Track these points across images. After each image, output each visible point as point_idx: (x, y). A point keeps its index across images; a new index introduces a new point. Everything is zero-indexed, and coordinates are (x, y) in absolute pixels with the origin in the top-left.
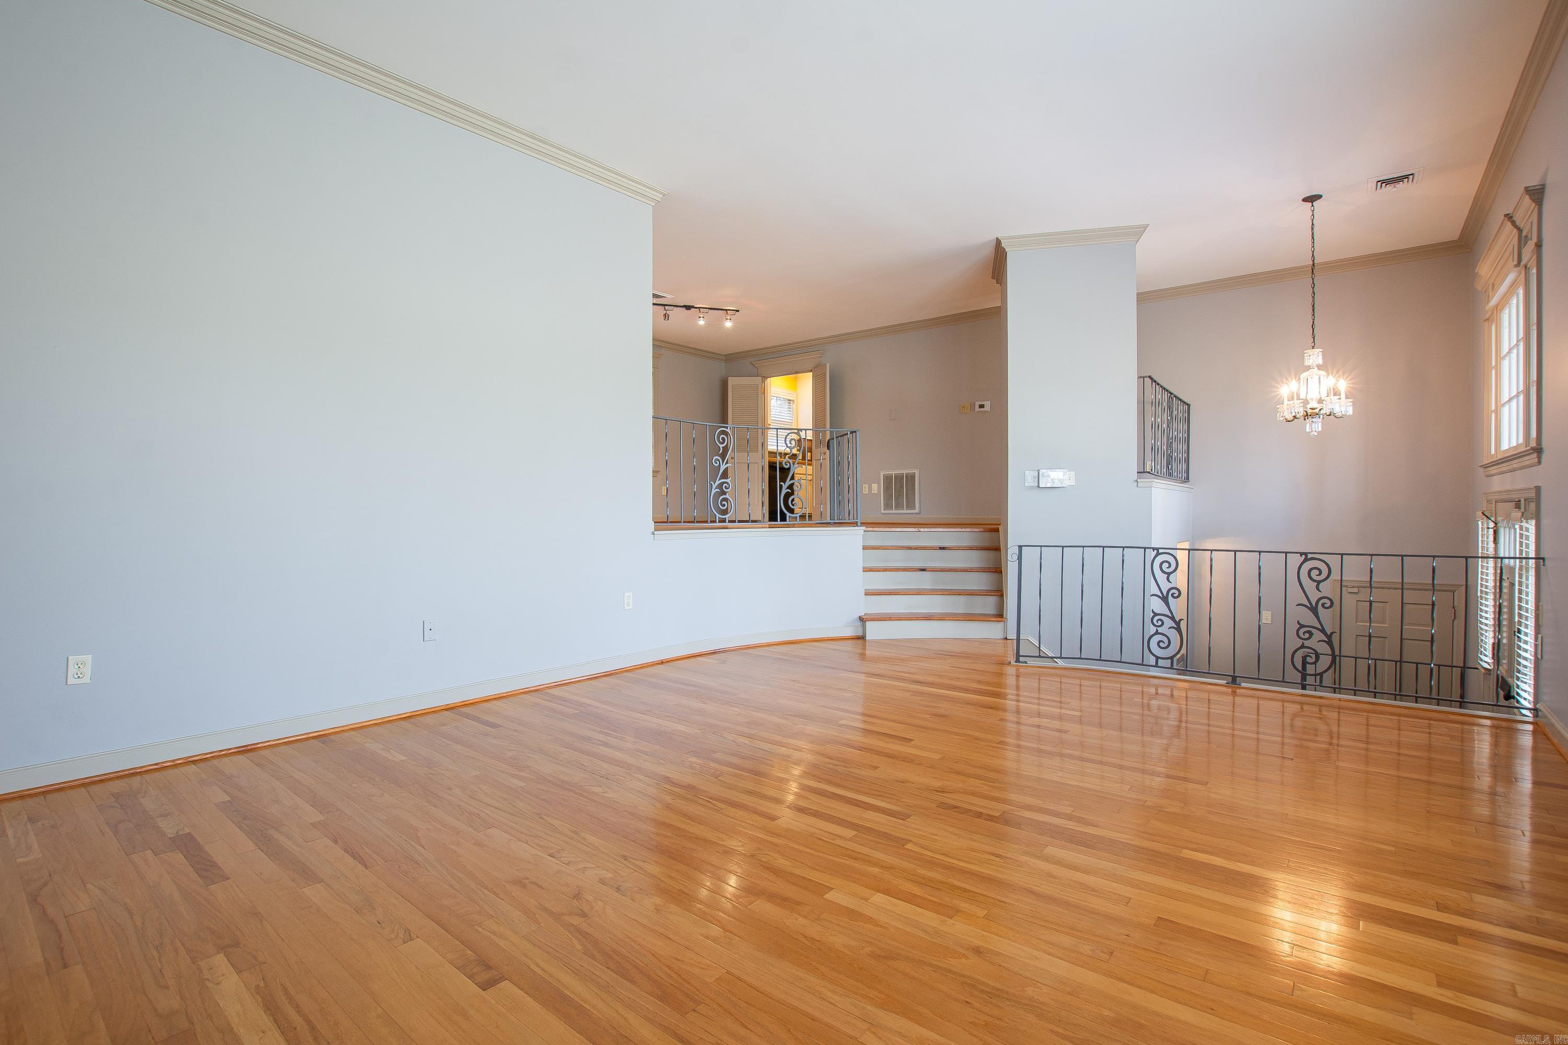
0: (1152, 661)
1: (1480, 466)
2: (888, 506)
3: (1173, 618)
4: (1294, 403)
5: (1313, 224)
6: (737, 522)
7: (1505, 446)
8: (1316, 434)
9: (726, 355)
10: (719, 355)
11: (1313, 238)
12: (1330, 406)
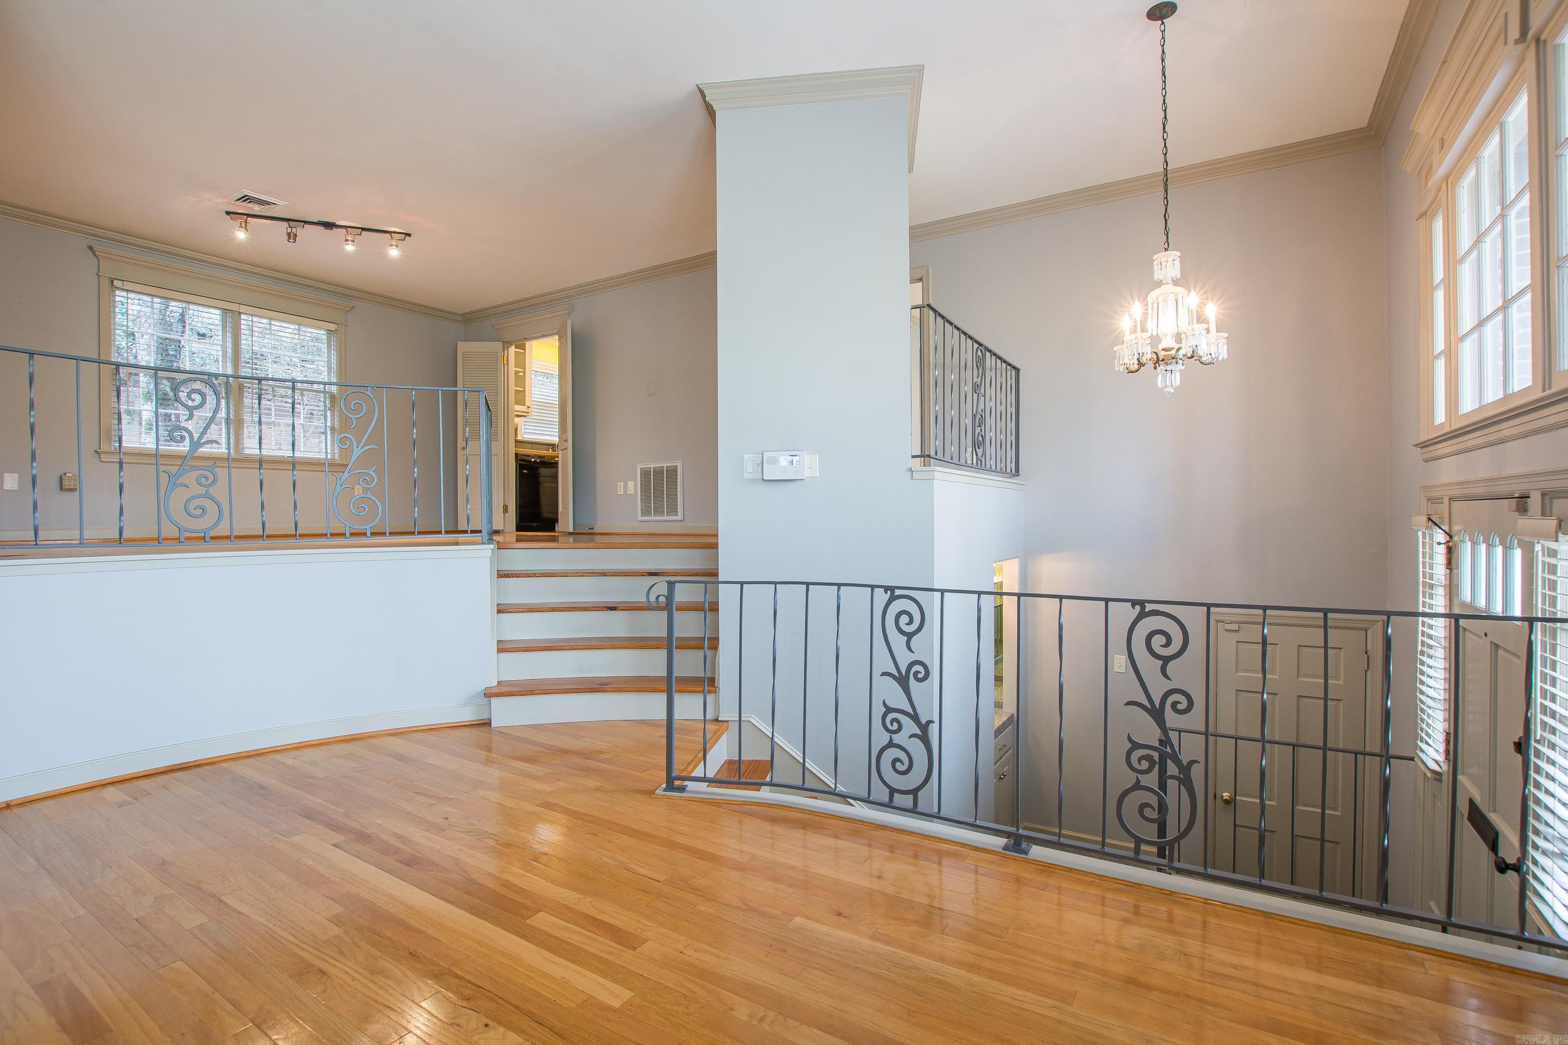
0: (881, 794)
1: (1415, 446)
2: (646, 511)
3: (915, 717)
4: (1136, 338)
5: (1163, 52)
6: (469, 532)
7: (1468, 404)
8: (1172, 391)
9: (462, 315)
10: (454, 314)
11: (1164, 74)
12: (1192, 342)
